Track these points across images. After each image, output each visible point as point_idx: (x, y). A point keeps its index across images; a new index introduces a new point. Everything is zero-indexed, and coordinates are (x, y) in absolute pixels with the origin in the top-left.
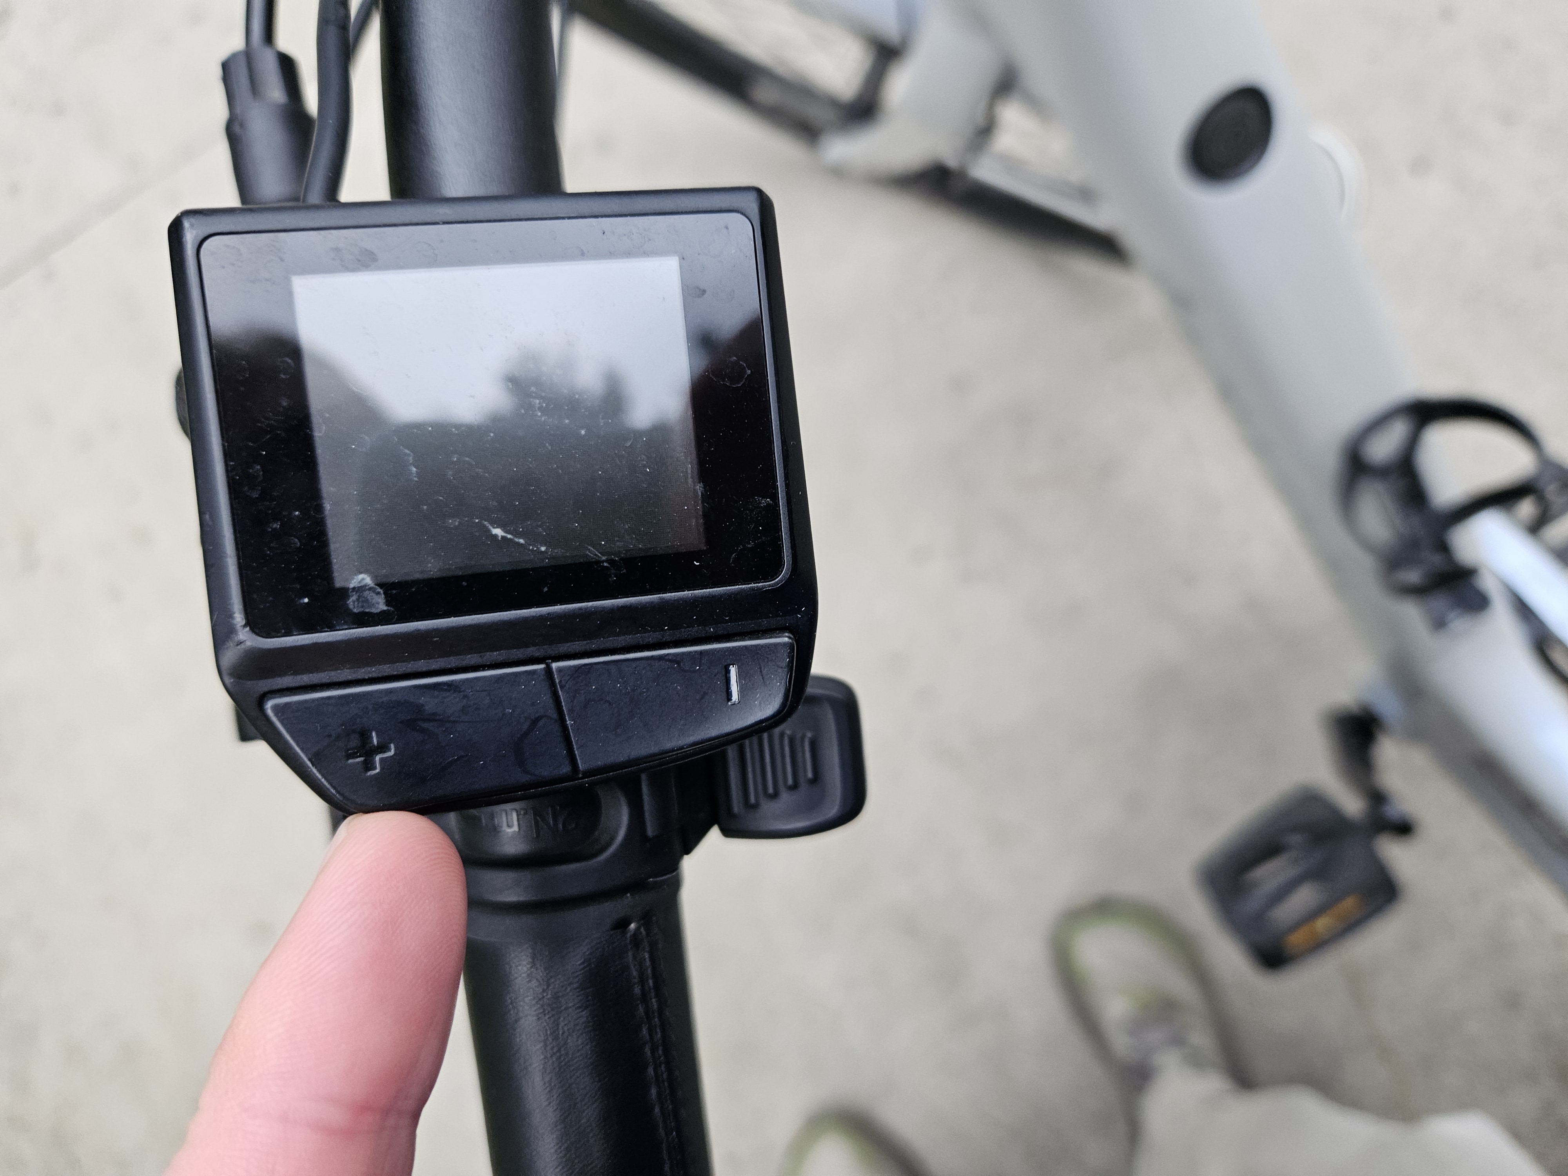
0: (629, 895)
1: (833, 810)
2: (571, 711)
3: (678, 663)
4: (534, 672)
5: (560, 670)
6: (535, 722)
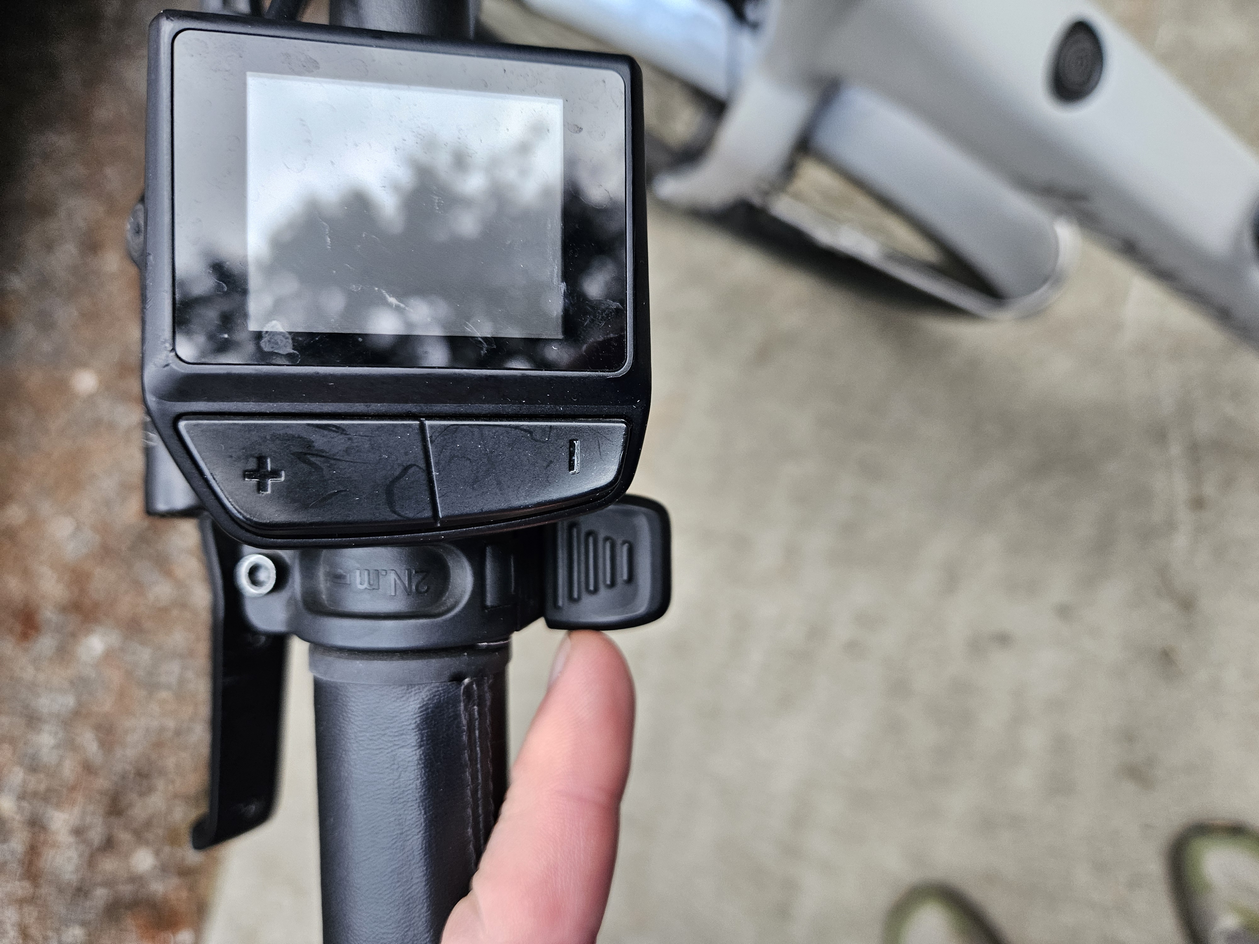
0: (466, 654)
2: (437, 464)
3: (531, 433)
4: (410, 426)
5: (431, 427)
6: (406, 469)
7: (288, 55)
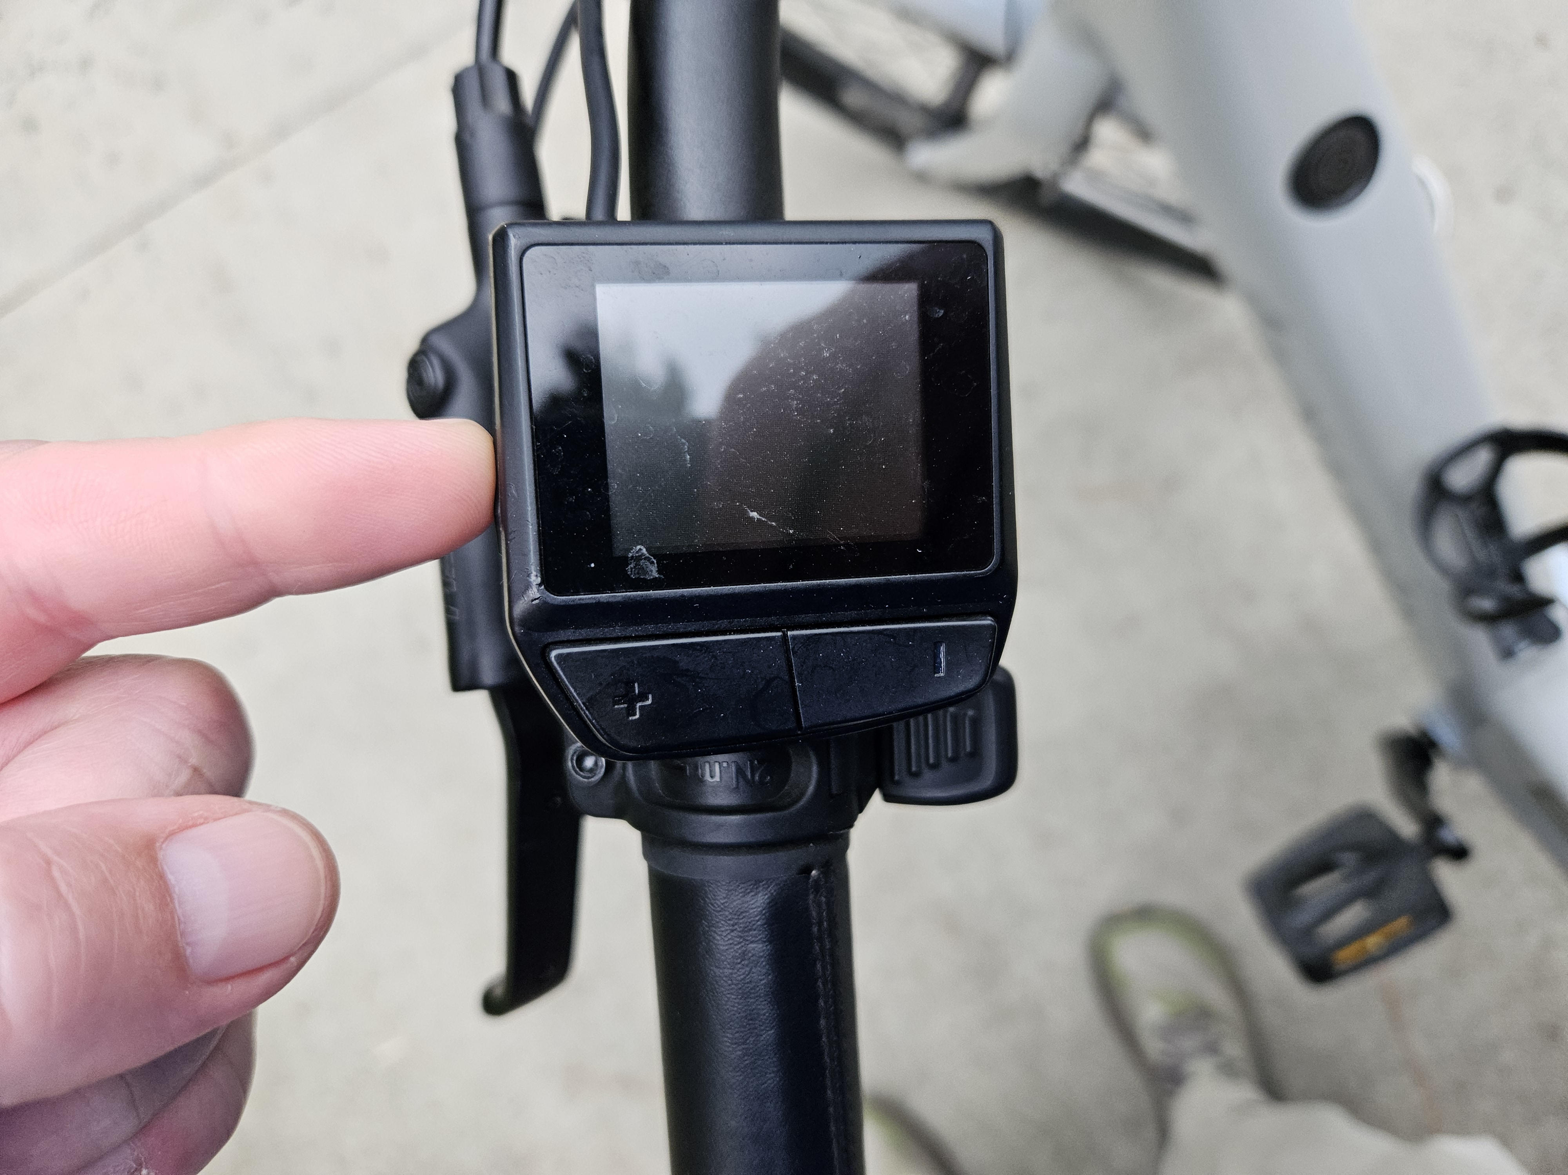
0: (811, 845)
1: (987, 781)
2: (800, 674)
3: (894, 638)
4: (773, 638)
5: (794, 638)
6: (769, 682)
7: (637, 263)
